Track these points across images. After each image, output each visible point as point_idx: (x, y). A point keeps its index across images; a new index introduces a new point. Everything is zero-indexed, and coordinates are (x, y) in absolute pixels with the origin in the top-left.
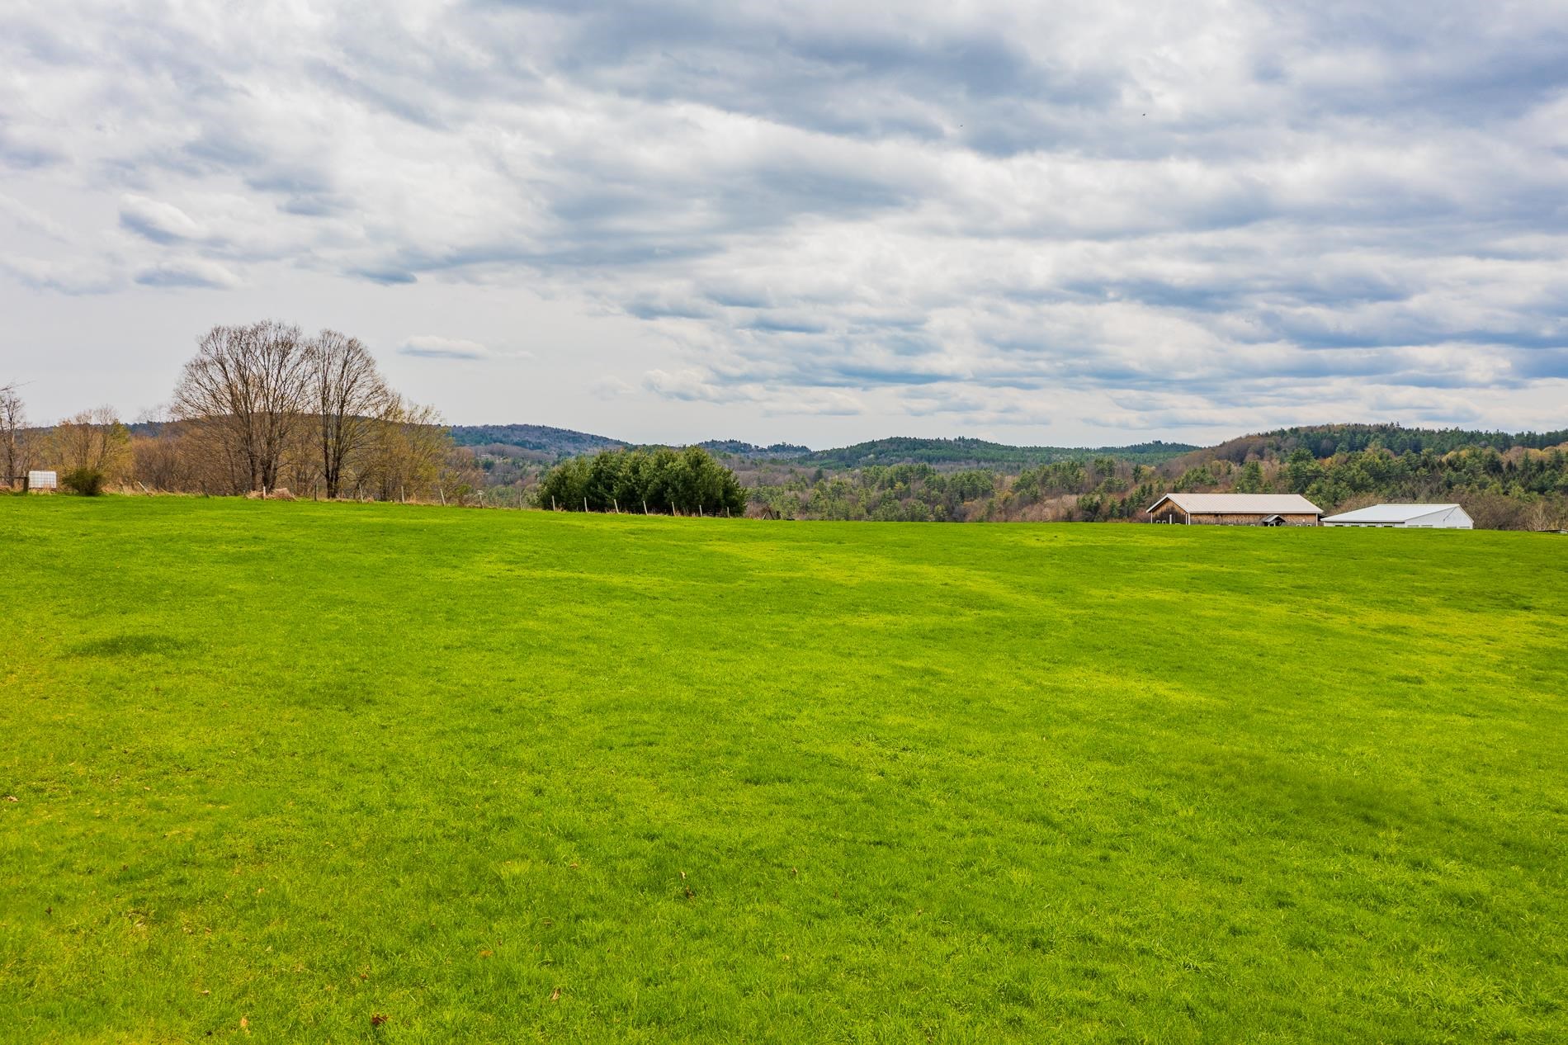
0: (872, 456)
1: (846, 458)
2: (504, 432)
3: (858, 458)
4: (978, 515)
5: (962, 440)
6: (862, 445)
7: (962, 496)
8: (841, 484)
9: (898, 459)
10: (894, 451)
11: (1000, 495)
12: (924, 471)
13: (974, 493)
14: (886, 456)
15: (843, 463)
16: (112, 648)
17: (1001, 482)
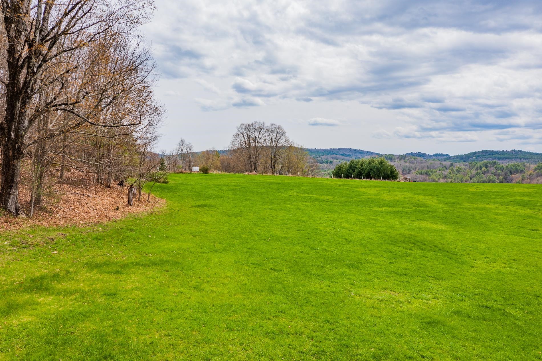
0: (474, 157)
1: (463, 158)
3: (468, 158)
4: (517, 180)
5: (514, 151)
6: (470, 153)
7: (511, 173)
8: (460, 168)
9: (486, 159)
10: (484, 155)
11: (528, 173)
12: (495, 163)
13: (516, 172)
14: (480, 157)
15: (462, 160)
16: (199, 206)
17: (529, 167)
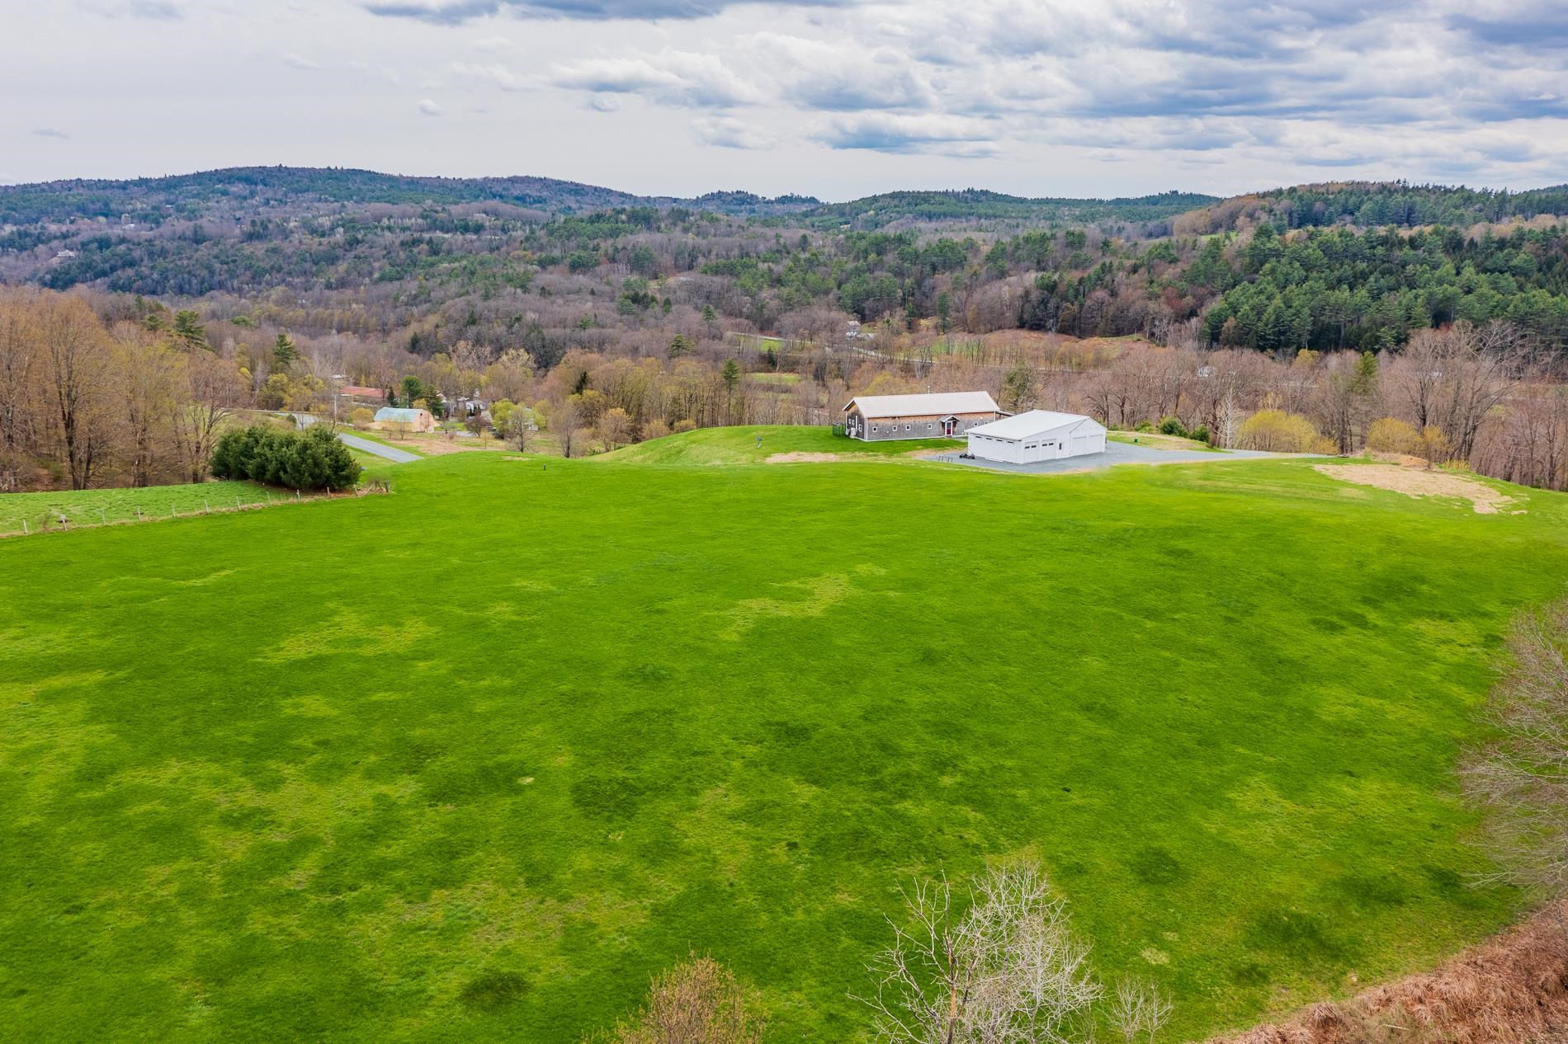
0: (872, 212)
1: (846, 214)
2: (505, 185)
3: (857, 214)
5: (970, 191)
7: (934, 268)
9: (898, 216)
10: (895, 207)
11: (969, 269)
12: (900, 241)
13: (946, 265)
14: (886, 212)
15: (843, 220)
17: (976, 252)
